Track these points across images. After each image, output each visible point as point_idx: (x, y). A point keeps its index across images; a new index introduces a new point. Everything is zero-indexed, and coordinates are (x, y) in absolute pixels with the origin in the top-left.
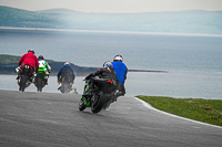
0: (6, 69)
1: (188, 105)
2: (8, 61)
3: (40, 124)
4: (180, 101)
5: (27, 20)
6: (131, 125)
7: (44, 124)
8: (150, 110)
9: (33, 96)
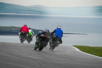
0: (13, 33)
1: (97, 50)
2: (14, 29)
3: (28, 58)
4: (93, 48)
5: (23, 10)
6: (70, 59)
7: (30, 58)
8: (79, 52)
9: (26, 45)
